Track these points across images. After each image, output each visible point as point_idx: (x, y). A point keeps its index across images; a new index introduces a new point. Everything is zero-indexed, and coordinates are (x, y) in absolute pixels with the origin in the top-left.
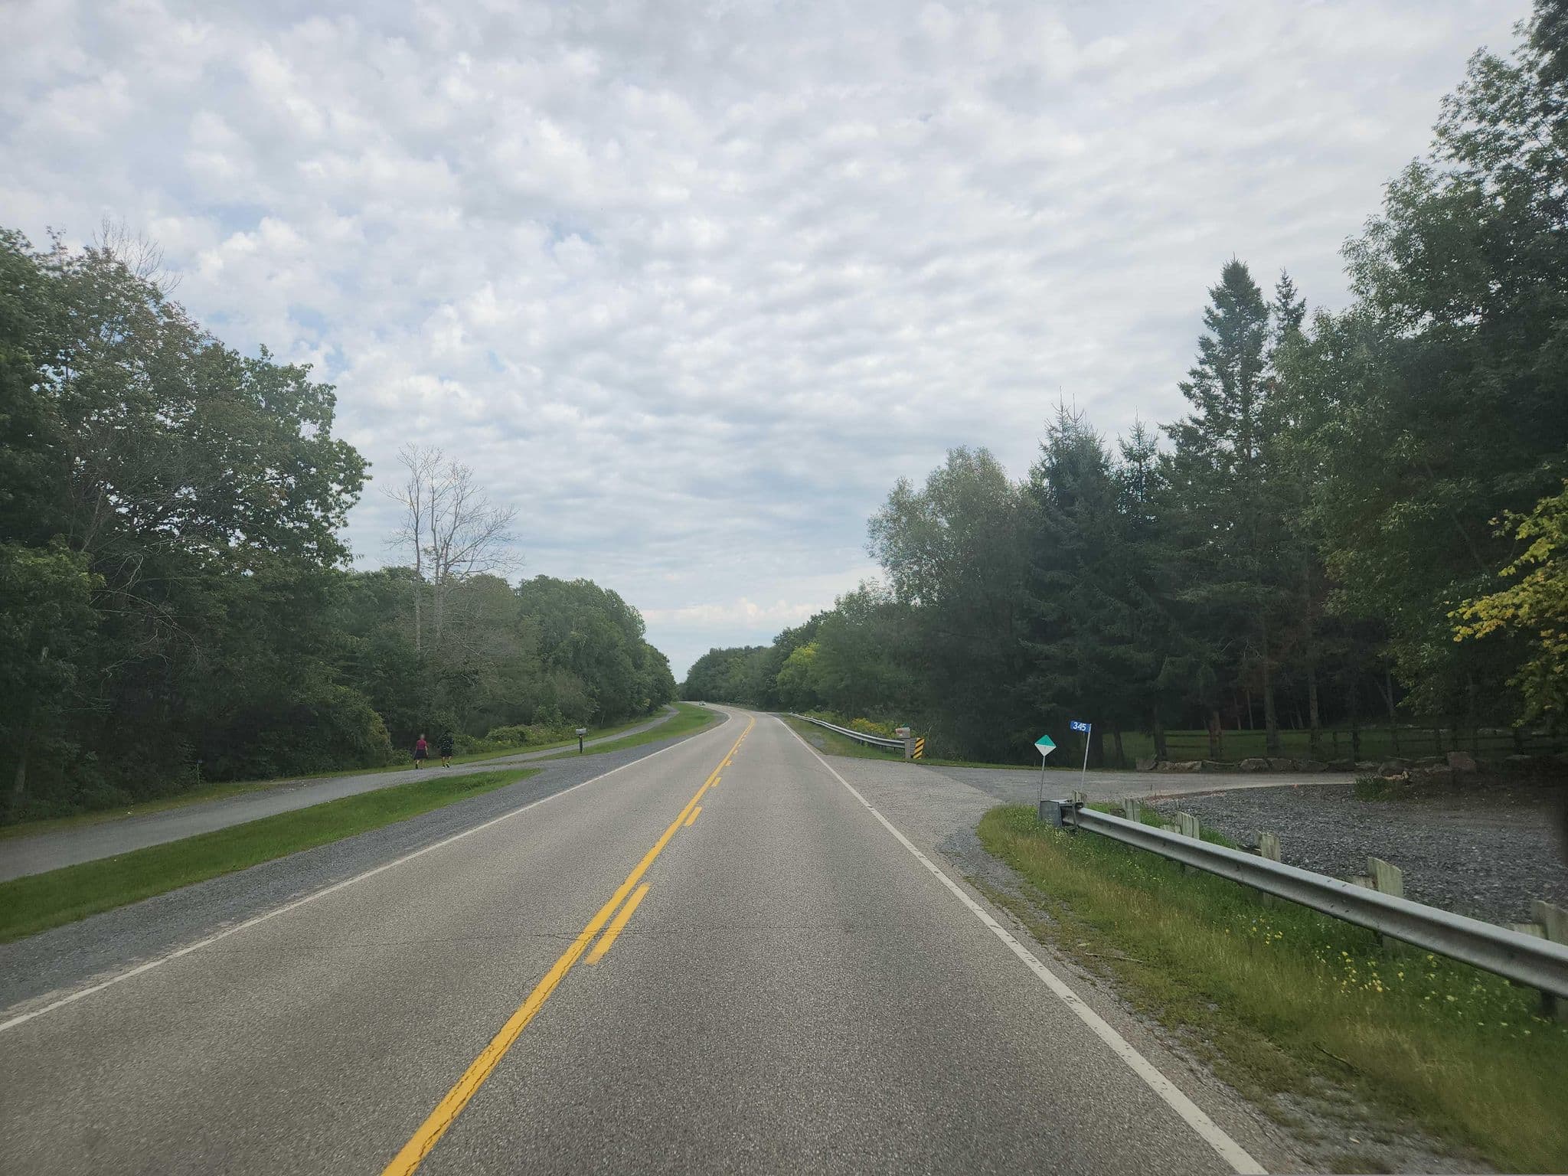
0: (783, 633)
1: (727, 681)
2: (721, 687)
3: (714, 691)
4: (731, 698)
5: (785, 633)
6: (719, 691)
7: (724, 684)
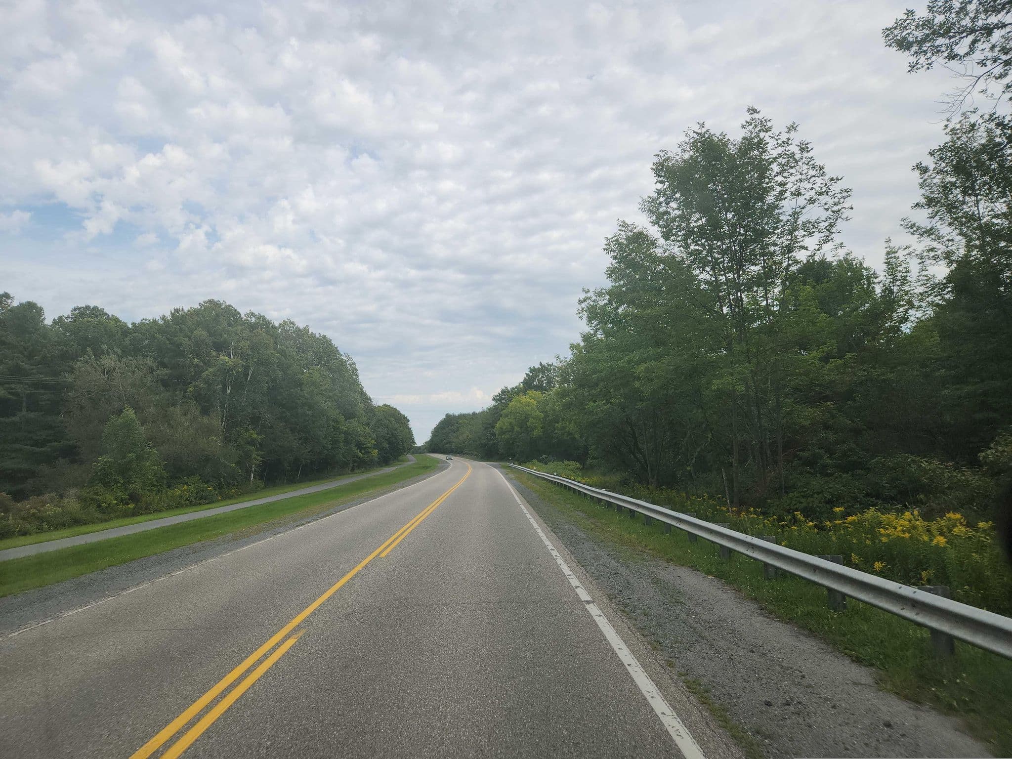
0: (502, 392)
1: (457, 437)
2: (453, 442)
3: (447, 445)
4: (459, 451)
5: (503, 392)
6: (452, 444)
7: (455, 440)
